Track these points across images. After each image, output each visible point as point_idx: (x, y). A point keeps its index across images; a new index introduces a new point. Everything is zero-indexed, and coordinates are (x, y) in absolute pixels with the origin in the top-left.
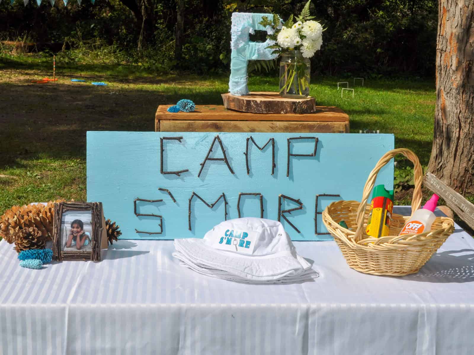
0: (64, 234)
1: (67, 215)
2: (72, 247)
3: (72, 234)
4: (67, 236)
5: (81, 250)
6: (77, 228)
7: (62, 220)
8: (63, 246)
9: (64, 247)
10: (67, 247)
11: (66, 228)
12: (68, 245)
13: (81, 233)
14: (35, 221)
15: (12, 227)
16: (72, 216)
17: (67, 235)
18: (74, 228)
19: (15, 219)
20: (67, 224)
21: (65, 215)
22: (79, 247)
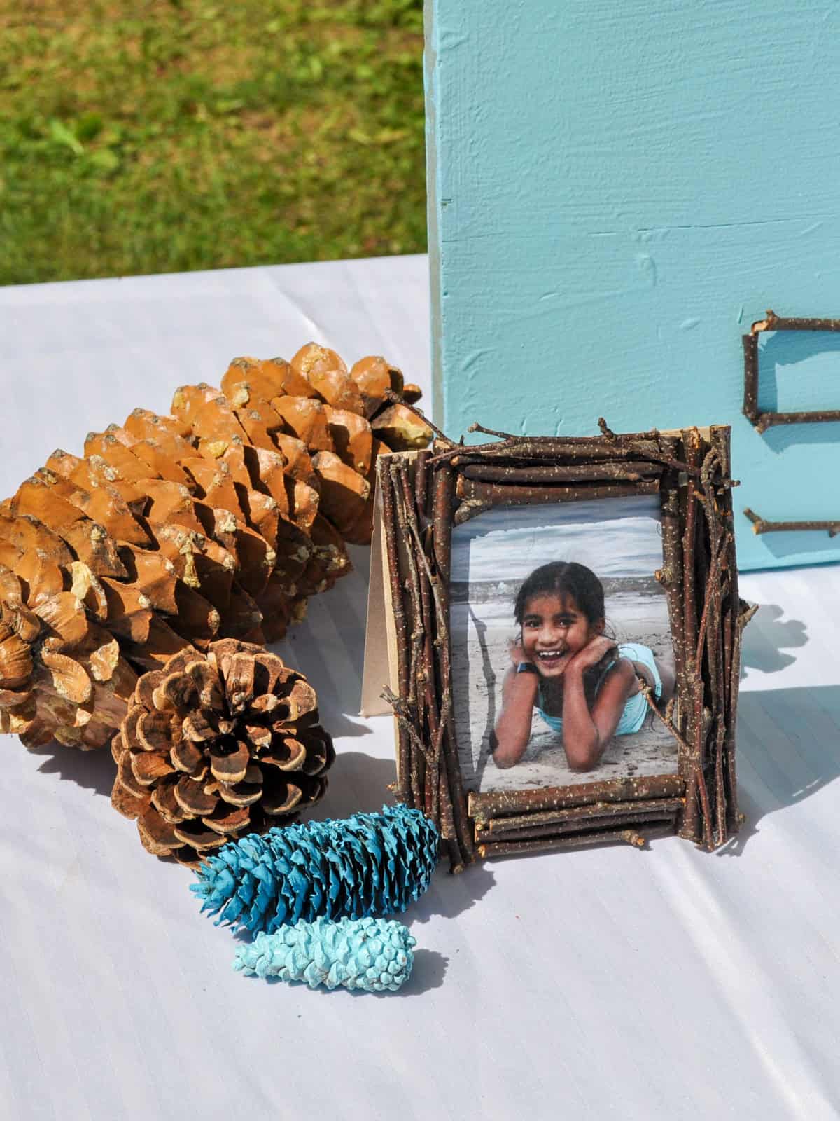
0: (475, 674)
1: (483, 533)
2: (537, 757)
3: (531, 668)
4: (498, 688)
5: (600, 775)
6: (563, 620)
7: (454, 579)
8: (476, 758)
9: (482, 764)
10: (503, 764)
11: (481, 628)
12: (507, 746)
13: (588, 658)
14: (201, 579)
15: (68, 650)
16: (514, 538)
17: (491, 681)
18: (537, 622)
19: (80, 588)
20: (485, 598)
21: (467, 540)
22: (581, 754)
